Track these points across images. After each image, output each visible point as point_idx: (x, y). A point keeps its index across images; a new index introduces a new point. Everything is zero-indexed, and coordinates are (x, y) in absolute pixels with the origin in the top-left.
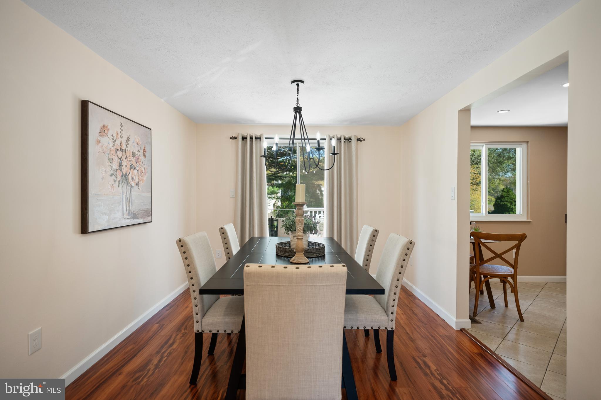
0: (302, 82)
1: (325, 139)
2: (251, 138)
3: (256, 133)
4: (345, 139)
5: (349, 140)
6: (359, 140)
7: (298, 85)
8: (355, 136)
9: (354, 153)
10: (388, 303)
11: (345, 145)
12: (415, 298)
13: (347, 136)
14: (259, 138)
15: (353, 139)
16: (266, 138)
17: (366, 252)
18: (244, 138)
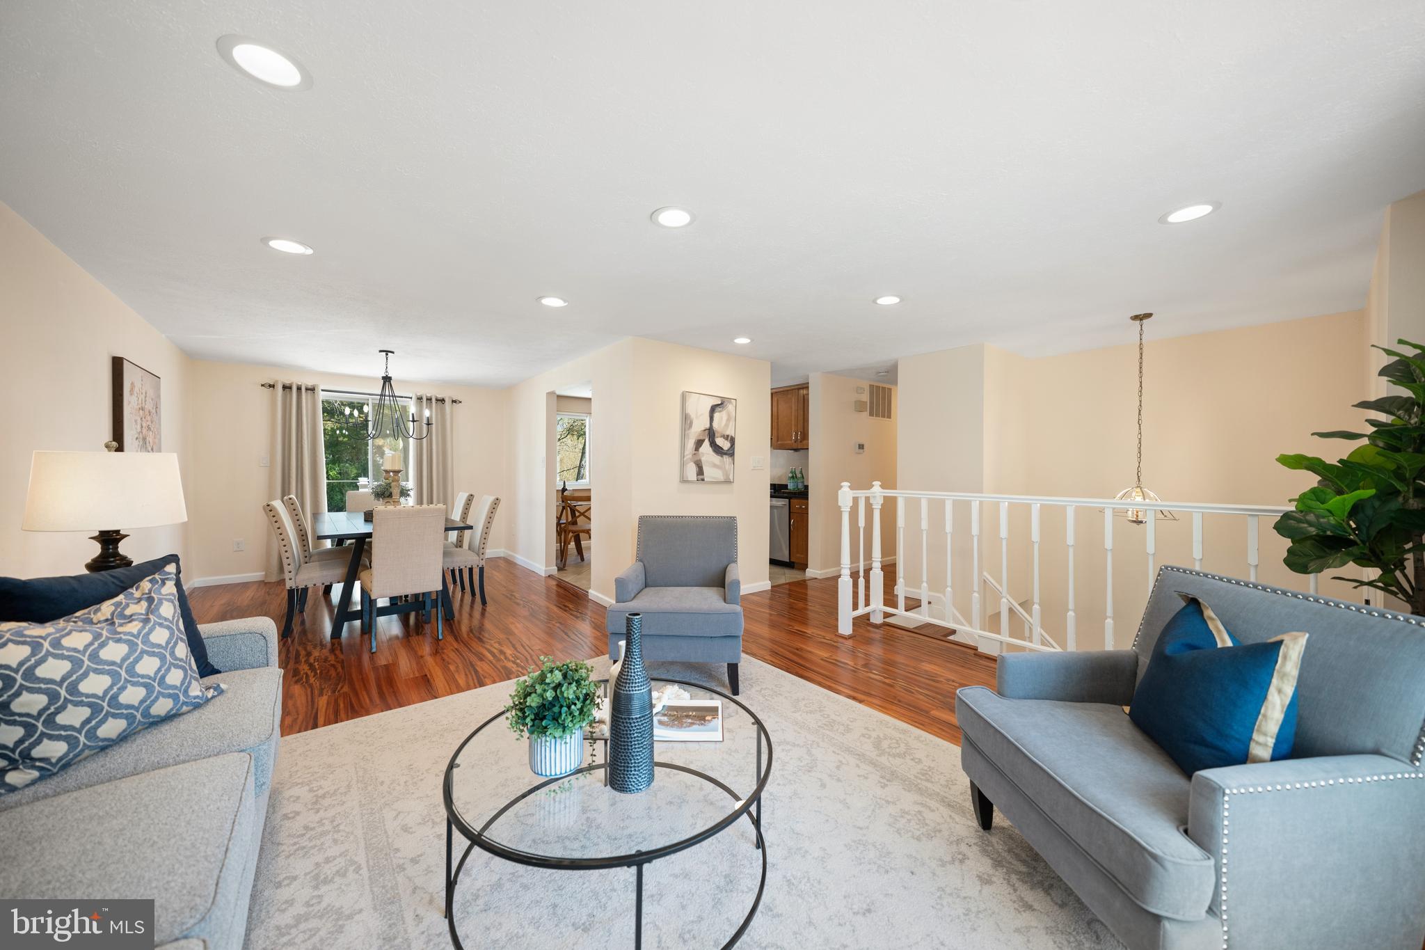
0: (393, 352)
1: (411, 398)
2: (299, 389)
3: (307, 381)
4: (437, 400)
5: (443, 400)
6: (454, 401)
7: (387, 354)
8: (450, 397)
9: (448, 417)
10: (479, 546)
11: (436, 406)
12: (515, 564)
13: (440, 396)
14: (312, 390)
15: (447, 400)
16: (322, 390)
17: (462, 515)
18: (286, 388)
